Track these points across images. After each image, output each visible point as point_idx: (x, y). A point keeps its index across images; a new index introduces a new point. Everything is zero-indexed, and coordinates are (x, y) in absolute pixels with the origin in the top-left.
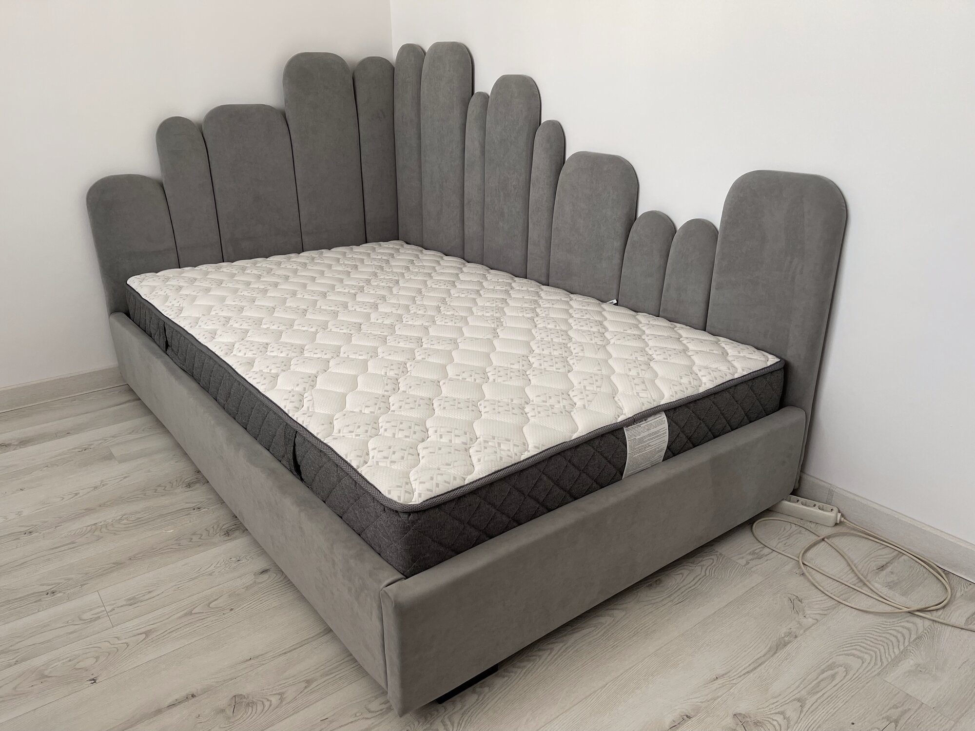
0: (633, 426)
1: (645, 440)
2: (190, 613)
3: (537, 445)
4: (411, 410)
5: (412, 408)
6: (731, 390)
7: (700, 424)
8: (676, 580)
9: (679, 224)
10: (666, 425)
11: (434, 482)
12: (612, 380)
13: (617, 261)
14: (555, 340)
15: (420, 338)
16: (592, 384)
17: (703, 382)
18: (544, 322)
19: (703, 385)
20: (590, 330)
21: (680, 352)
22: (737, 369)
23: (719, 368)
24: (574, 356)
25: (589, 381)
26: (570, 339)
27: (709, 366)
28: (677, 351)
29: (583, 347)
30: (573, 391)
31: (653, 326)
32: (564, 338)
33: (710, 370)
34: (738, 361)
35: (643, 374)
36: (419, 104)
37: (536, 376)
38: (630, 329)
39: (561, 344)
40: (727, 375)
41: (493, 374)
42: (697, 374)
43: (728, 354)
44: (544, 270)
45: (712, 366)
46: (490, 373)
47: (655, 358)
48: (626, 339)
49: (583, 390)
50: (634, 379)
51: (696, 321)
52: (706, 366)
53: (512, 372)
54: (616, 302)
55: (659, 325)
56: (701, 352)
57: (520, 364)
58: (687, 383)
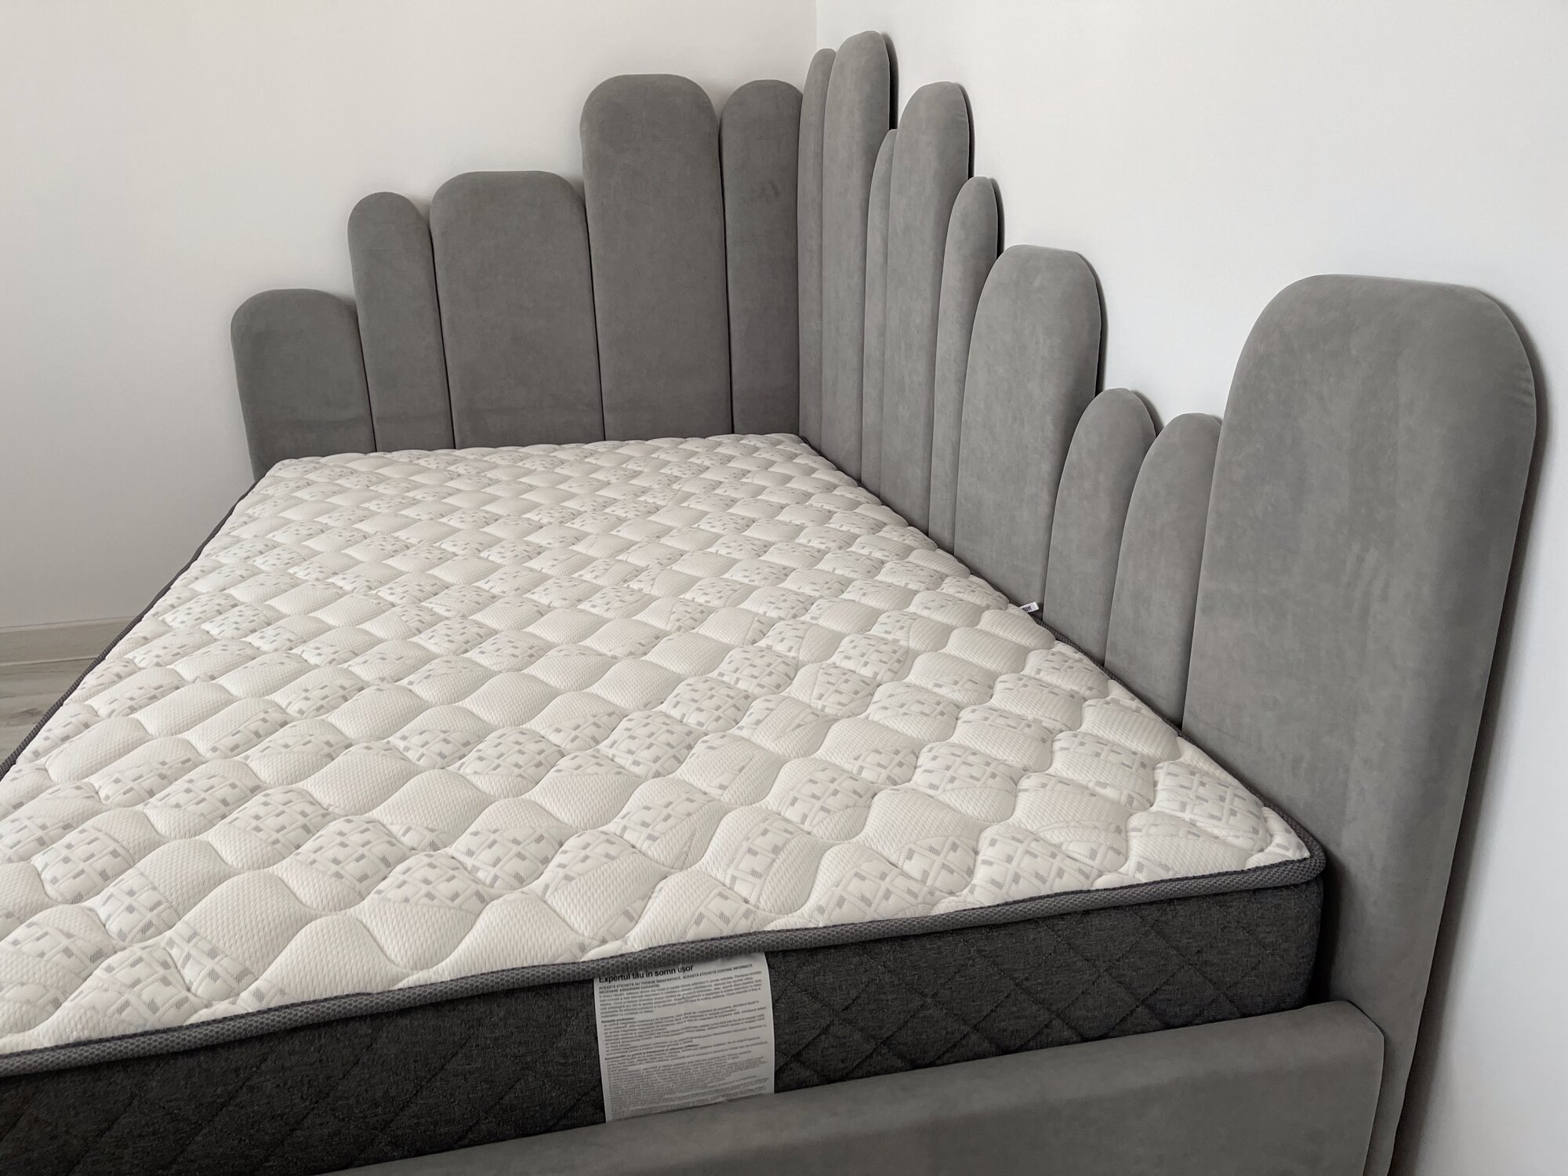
0: (632, 981)
1: (669, 1028)
6: (1061, 924)
7: (924, 1007)
10: (763, 994)
12: (722, 822)
13: (1043, 509)
14: (741, 685)
15: (493, 632)
16: (645, 824)
17: (974, 881)
18: (780, 633)
19: (966, 891)
20: (854, 672)
21: (993, 776)
22: (1127, 860)
23: (1064, 848)
24: (721, 734)
25: (647, 816)
26: (778, 686)
27: (1042, 834)
28: (989, 770)
29: (768, 714)
30: (579, 836)
31: (1025, 686)
32: (766, 680)
33: (1021, 848)
34: (1148, 835)
35: (814, 822)
36: (821, 165)
37: (558, 774)
38: (956, 683)
39: (732, 698)
40: (1066, 875)
41: (480, 751)
42: (976, 853)
43: (1152, 806)
44: (948, 515)
45: (1048, 836)
46: (480, 746)
47: (915, 778)
48: (902, 711)
49: (603, 837)
50: (765, 832)
51: (1163, 690)
52: (1032, 833)
53: (521, 752)
54: (1038, 608)
55: (1050, 685)
56: (1060, 786)
57: (574, 733)
58: (917, 875)
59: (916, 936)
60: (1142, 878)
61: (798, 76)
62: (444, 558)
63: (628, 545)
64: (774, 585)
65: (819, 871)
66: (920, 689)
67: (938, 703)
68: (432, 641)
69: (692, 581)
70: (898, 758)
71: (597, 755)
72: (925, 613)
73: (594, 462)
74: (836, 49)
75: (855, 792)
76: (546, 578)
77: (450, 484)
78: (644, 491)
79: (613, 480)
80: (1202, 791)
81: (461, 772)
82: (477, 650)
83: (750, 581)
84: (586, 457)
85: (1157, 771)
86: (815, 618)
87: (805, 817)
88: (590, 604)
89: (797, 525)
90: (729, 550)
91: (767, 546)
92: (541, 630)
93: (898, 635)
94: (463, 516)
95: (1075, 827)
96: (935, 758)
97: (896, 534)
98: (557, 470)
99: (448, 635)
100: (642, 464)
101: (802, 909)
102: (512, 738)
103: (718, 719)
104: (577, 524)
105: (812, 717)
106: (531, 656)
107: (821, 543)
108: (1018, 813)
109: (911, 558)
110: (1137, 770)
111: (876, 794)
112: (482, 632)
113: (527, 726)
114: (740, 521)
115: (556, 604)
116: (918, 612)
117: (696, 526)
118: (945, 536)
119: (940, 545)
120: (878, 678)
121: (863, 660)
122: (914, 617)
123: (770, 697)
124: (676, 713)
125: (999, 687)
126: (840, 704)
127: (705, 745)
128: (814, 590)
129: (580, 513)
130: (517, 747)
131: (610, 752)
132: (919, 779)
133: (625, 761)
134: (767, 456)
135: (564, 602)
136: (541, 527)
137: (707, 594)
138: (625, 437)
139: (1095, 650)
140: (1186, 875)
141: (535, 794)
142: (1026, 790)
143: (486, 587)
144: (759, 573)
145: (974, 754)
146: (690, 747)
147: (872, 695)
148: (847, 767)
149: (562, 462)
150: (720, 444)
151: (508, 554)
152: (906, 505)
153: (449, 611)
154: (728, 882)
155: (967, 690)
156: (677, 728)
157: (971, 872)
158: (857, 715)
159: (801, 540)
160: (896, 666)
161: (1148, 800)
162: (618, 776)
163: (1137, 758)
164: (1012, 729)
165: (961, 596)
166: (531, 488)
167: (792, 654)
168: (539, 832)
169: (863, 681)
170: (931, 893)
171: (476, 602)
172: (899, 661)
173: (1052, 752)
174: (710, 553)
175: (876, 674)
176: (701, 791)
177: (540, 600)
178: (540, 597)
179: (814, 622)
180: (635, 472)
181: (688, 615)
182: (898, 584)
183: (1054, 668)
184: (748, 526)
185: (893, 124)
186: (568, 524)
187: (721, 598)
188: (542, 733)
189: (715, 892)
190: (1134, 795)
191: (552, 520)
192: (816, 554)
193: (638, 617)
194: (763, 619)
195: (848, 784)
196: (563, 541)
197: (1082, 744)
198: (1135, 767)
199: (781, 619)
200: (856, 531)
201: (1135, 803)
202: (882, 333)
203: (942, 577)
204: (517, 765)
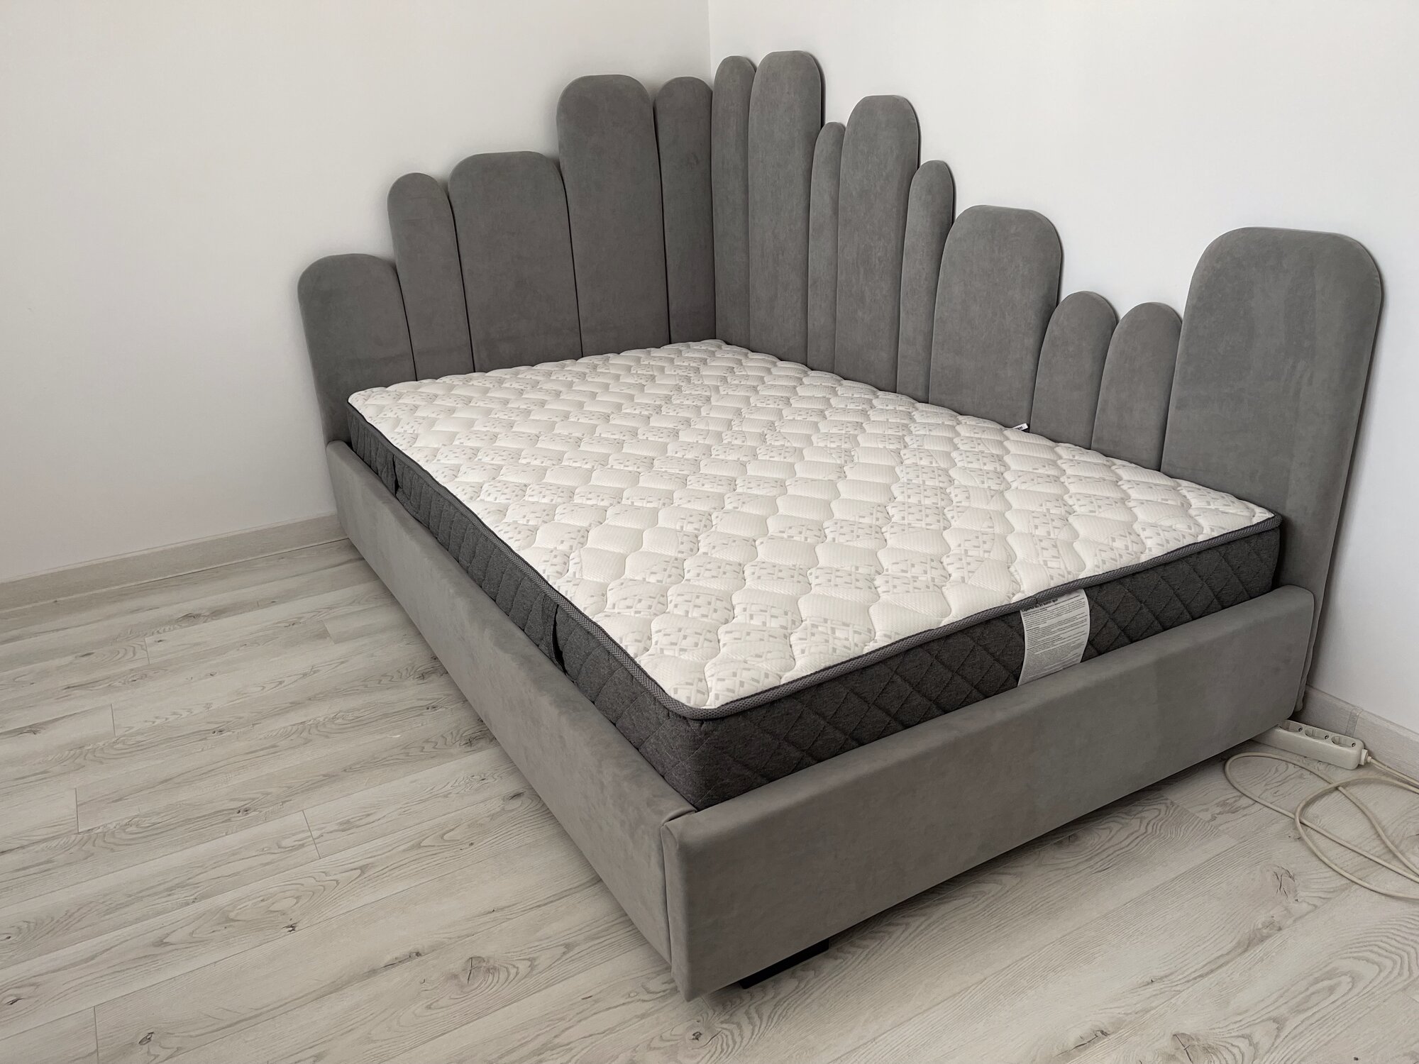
0: (1035, 609)
1: (1053, 630)
2: (419, 846)
3: (888, 633)
4: (713, 579)
5: (713, 577)
6: (1191, 560)
7: (1141, 609)
8: (1100, 837)
10: (1086, 609)
11: (737, 679)
13: (1029, 367)
18: (910, 456)
19: (1147, 551)
20: (979, 469)
21: (1114, 504)
22: (1203, 528)
23: (1172, 527)
24: (952, 506)
27: (1160, 524)
28: (1107, 501)
29: (969, 494)
31: (1075, 464)
32: (942, 479)
33: (1156, 530)
34: (1204, 517)
37: (893, 536)
38: (1041, 467)
41: (834, 531)
42: (1138, 534)
43: (1192, 505)
45: (1163, 524)
46: (829, 530)
47: (1076, 510)
49: (963, 555)
51: (1146, 456)
52: (1154, 523)
55: (1085, 462)
56: (1147, 503)
58: (1121, 547)
59: (1138, 573)
60: (1215, 534)
65: (1078, 553)
72: (975, 435)
75: (1057, 520)
76: (708, 446)
83: (844, 432)
85: (1181, 492)
86: (919, 446)
89: (821, 397)
90: (801, 417)
91: (820, 412)
93: (978, 448)
95: (1170, 518)
96: (1078, 500)
100: (644, 369)
107: (854, 406)
108: (1140, 517)
109: (920, 409)
110: (1172, 492)
111: (1067, 519)
113: (837, 518)
114: (778, 399)
116: (972, 436)
118: (919, 395)
120: (997, 470)
123: (954, 486)
125: (1063, 466)
126: (994, 484)
127: (951, 512)
128: (893, 432)
132: (1080, 510)
140: (1232, 531)
141: (893, 545)
142: (1133, 507)
145: (1091, 496)
147: (1005, 478)
148: (1037, 510)
152: (869, 379)
155: (1051, 469)
157: (1143, 543)
158: (1010, 488)
160: (999, 463)
161: (1189, 503)
163: (1167, 486)
164: (1094, 483)
167: (935, 465)
168: (922, 559)
169: (993, 473)
170: (1136, 553)
172: (997, 461)
173: (1124, 490)
174: (791, 419)
175: (995, 468)
176: (977, 531)
181: (838, 454)
182: (935, 422)
183: (1077, 454)
188: (850, 520)
189: (1044, 567)
190: (1182, 502)
192: (860, 412)
197: (1134, 485)
199: (898, 449)
200: (864, 396)
201: (1185, 505)
202: (834, 263)
203: (954, 417)
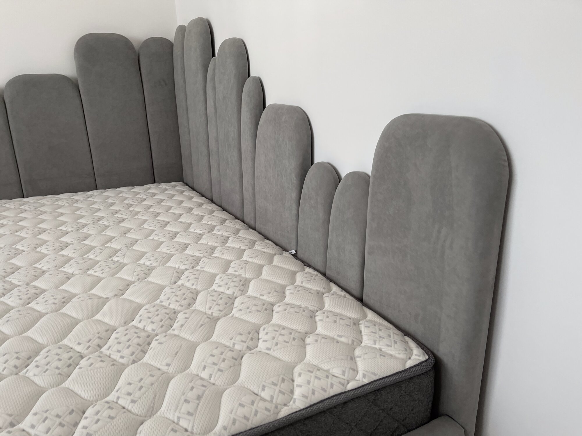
9: (343, 175)
12: (170, 385)
13: (294, 212)
14: (172, 306)
15: (44, 291)
16: (129, 394)
17: (295, 397)
18: (187, 277)
19: (291, 402)
20: (223, 293)
21: (294, 339)
22: (358, 373)
23: (330, 371)
24: (164, 334)
25: (130, 389)
26: (189, 305)
27: (320, 366)
28: (292, 336)
29: (186, 321)
30: (93, 407)
31: (298, 291)
32: (183, 302)
33: (313, 375)
34: (364, 359)
35: (216, 378)
36: (184, 72)
37: (81, 370)
38: (269, 293)
39: (168, 314)
40: (334, 386)
41: (36, 361)
42: (293, 381)
43: (362, 343)
44: (253, 215)
45: (323, 367)
46: (36, 359)
47: (260, 345)
48: (248, 310)
49: (107, 405)
50: (192, 388)
51: (354, 287)
52: (315, 366)
53: (59, 360)
54: (295, 253)
55: (308, 289)
56: (323, 340)
57: (88, 344)
58: (268, 398)
60: (366, 381)
61: (171, 36)
62: (18, 253)
63: (111, 239)
64: (181, 252)
65: (221, 405)
66: (255, 298)
67: (264, 305)
68: (11, 299)
69: (143, 254)
70: (250, 336)
71: (101, 355)
72: (250, 260)
73: (93, 200)
74: (186, 25)
75: (233, 358)
76: (70, 259)
77: (21, 215)
78: (117, 212)
79: (102, 207)
80: (381, 334)
81: (27, 375)
82: (34, 302)
83: (170, 252)
84: (88, 198)
85: (360, 325)
86: (203, 268)
87: (211, 376)
88: (93, 271)
89: (189, 223)
90: (159, 237)
91: (176, 234)
92: (69, 287)
93: (241, 272)
94: (27, 231)
95: (334, 360)
96: (267, 334)
97: (232, 224)
98: (75, 205)
99: (19, 296)
100: (116, 199)
101: (215, 429)
102: (54, 352)
103: (162, 326)
104: (85, 230)
105: (207, 320)
106: (64, 302)
107: (200, 231)
108: (308, 357)
109: (239, 235)
110: (353, 327)
111: (242, 357)
112: (37, 292)
113: (62, 343)
114: (162, 223)
115: (76, 272)
116: (247, 260)
117: (142, 227)
118: (252, 223)
119: (250, 227)
120: (235, 295)
121: (227, 286)
122: (246, 262)
123: (187, 311)
124: (140, 326)
125: (287, 293)
126: (220, 310)
127: (157, 342)
128: (200, 254)
129: (87, 225)
130: (57, 357)
131: (108, 353)
132: (261, 346)
133: (116, 356)
134: (171, 192)
135: (80, 271)
136: (67, 233)
137: (150, 260)
138: (106, 187)
139: (322, 269)
140: (383, 376)
141: (68, 384)
142: (309, 344)
143: (40, 267)
144: (174, 248)
145: (284, 329)
146: (149, 344)
147: (233, 303)
148: (227, 344)
149: (77, 201)
150: (149, 188)
151: (51, 249)
152: (234, 210)
153: (19, 281)
154: (176, 421)
155: (275, 296)
156: (142, 334)
157: (292, 392)
158: (228, 315)
159: (191, 230)
160: (242, 288)
161: (360, 341)
162: (113, 367)
163: (351, 320)
164: (297, 314)
165: (263, 250)
166: (62, 214)
167: (194, 287)
168: (71, 407)
169: (229, 297)
170: (276, 407)
171: (34, 276)
172: (243, 285)
173: (315, 322)
174: (151, 239)
175: (234, 293)
176: (157, 368)
177: (68, 271)
178: (68, 269)
179: (202, 269)
180: (112, 203)
181: (143, 272)
182: (236, 247)
183: (308, 280)
184: (166, 225)
185: (214, 55)
186: (81, 231)
187: (157, 261)
188: (71, 346)
189: (170, 428)
190: (354, 339)
191: (73, 229)
192: (199, 236)
193: (118, 275)
194: (178, 271)
195: (229, 354)
196: (79, 240)
197: (328, 317)
198: (351, 326)
199: (186, 269)
200: (215, 224)
201: (355, 343)
202: (217, 140)
203: (254, 242)
204: (58, 368)
